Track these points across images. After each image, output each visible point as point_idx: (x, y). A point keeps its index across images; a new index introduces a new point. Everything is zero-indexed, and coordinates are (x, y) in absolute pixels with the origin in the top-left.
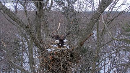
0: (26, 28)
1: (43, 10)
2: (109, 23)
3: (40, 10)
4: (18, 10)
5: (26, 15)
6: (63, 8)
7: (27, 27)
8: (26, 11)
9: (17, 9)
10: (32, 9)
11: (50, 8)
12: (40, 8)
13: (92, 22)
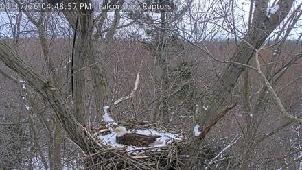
0: (43, 88)
1: (92, 37)
2: (279, 74)
3: (83, 36)
4: (21, 36)
5: (44, 51)
6: (148, 33)
7: (46, 86)
8: (43, 41)
9: (19, 33)
10: (61, 35)
11: (111, 32)
12: (84, 32)
13: (231, 71)
